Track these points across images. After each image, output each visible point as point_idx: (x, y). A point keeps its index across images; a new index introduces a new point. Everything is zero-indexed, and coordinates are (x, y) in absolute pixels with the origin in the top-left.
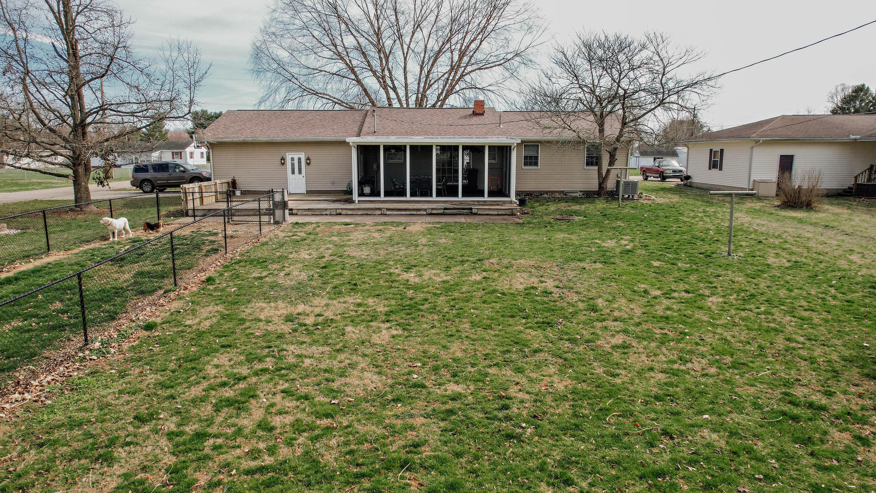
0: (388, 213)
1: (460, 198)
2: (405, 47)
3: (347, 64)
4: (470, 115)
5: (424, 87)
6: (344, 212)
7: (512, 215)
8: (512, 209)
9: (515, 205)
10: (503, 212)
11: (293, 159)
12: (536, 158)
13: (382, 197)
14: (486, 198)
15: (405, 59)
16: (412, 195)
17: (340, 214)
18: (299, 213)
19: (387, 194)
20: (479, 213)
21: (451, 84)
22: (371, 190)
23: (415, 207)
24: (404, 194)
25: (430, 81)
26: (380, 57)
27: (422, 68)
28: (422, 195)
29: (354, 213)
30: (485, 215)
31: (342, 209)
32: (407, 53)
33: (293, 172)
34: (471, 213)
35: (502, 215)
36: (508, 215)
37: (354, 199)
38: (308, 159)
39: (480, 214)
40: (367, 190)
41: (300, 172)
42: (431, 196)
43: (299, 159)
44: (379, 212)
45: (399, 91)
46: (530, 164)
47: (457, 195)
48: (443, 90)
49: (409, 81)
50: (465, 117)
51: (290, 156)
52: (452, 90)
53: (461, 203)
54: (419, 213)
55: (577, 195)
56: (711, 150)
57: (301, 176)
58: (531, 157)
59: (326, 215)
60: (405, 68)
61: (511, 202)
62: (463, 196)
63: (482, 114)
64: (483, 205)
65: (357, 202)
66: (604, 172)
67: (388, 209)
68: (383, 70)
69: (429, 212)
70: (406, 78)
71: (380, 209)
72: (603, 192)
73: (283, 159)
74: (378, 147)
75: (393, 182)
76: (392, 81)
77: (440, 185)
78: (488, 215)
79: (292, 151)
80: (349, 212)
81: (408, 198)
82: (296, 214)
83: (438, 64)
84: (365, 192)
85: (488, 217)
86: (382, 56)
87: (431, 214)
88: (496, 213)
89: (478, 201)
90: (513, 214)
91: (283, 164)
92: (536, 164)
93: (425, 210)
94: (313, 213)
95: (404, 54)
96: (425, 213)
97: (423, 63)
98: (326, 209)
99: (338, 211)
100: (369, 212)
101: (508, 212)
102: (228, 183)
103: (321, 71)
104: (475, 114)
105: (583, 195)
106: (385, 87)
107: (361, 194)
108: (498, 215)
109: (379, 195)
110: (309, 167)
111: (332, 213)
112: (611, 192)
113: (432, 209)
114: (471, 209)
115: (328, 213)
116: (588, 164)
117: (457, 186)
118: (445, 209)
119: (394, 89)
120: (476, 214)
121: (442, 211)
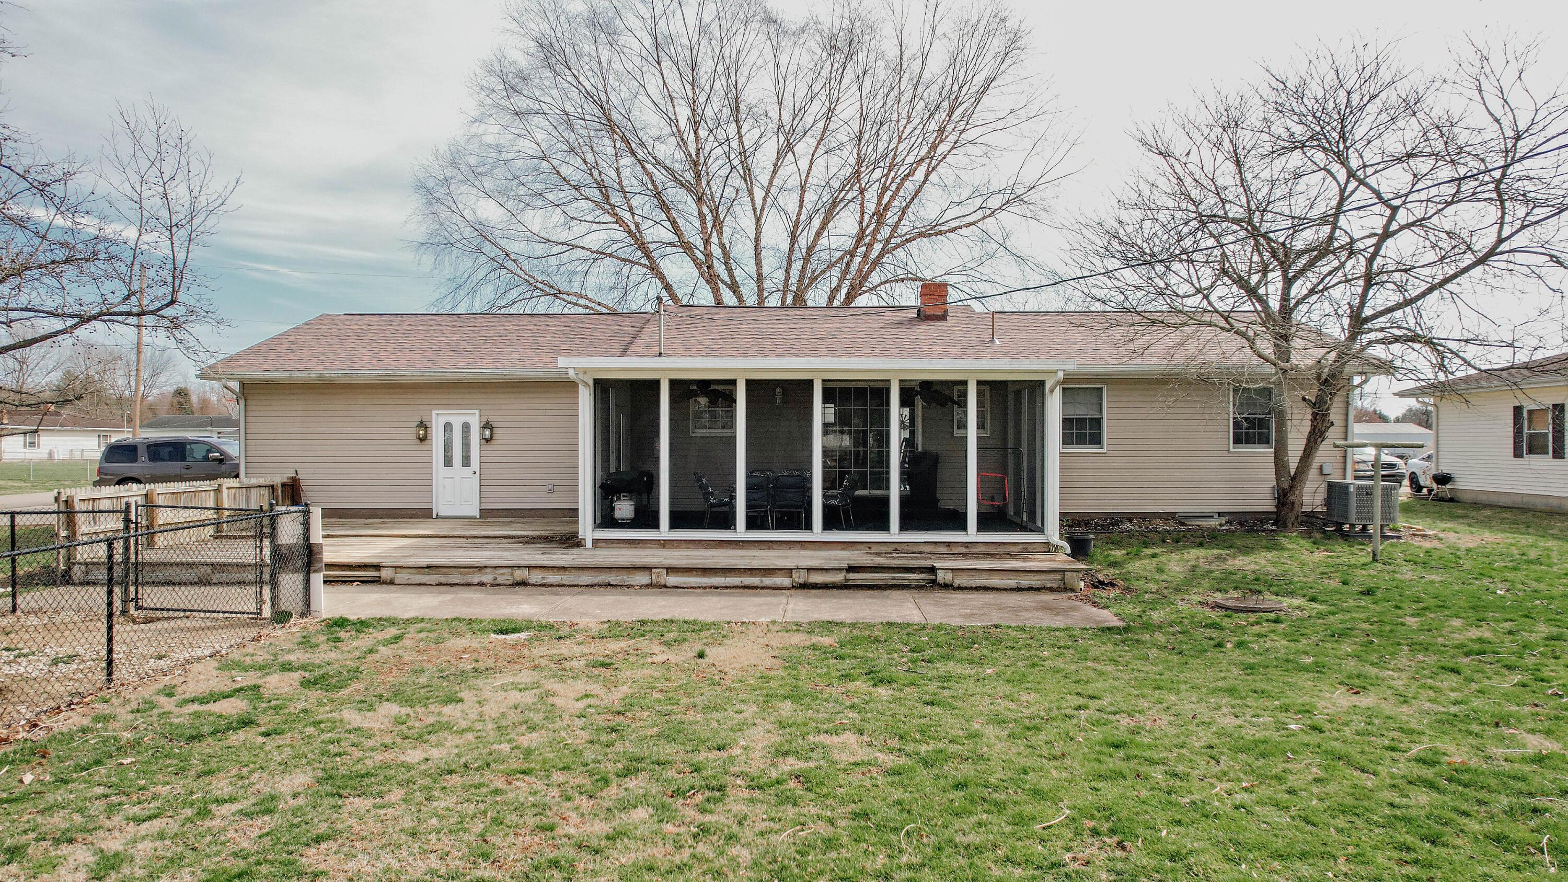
0: (673, 580)
1: (895, 534)
2: (759, 194)
3: (630, 232)
4: (910, 321)
5: (800, 281)
6: (535, 577)
7: (1065, 590)
8: (1063, 571)
9: (1062, 557)
10: (1035, 581)
11: (448, 427)
12: (1097, 422)
13: (664, 531)
14: (972, 534)
15: (758, 220)
16: (751, 524)
17: (523, 583)
18: (401, 577)
19: (677, 521)
20: (957, 582)
21: (860, 270)
22: (637, 511)
23: (756, 564)
24: (727, 522)
25: (813, 272)
26: (700, 213)
27: (793, 238)
28: (782, 525)
29: (567, 578)
30: (977, 588)
31: (529, 568)
32: (762, 210)
33: (448, 462)
34: (934, 582)
35: (1031, 589)
36: (1051, 590)
37: (581, 535)
38: (487, 425)
39: (960, 588)
40: (624, 508)
41: (466, 462)
42: (809, 527)
43: (466, 427)
44: (643, 579)
45: (744, 291)
46: (1081, 440)
47: (884, 525)
48: (841, 280)
49: (766, 270)
50: (900, 324)
51: (442, 421)
52: (861, 285)
53: (897, 548)
54: (768, 581)
55: (1214, 523)
56: (1518, 410)
57: (468, 471)
58: (1081, 422)
59: (482, 584)
60: (757, 239)
61: (1049, 548)
62: (904, 527)
63: (943, 317)
64: (965, 556)
65: (589, 544)
66: (1293, 463)
67: (671, 570)
68: (707, 242)
69: (800, 578)
70: (759, 264)
71: (647, 569)
72: (1292, 517)
73: (422, 425)
74: (656, 383)
75: (703, 488)
76: (729, 270)
77: (835, 497)
78: (985, 589)
79: (448, 406)
80: (553, 578)
81: (740, 531)
82: (392, 582)
83: (832, 232)
84: (618, 514)
85: (989, 597)
86: (706, 210)
87: (805, 586)
88: (1012, 582)
89: (948, 544)
90: (1065, 588)
91: (422, 439)
92: (1096, 439)
93: (789, 572)
94: (443, 579)
95: (754, 210)
96: (786, 582)
97: (796, 226)
98: (481, 568)
99: (519, 575)
100: (612, 578)
101: (1051, 581)
102: (272, 487)
103: (574, 247)
104: (922, 316)
105: (1229, 523)
106: (712, 280)
107: (607, 520)
108: (1019, 589)
109: (655, 525)
110: (489, 447)
111: (501, 580)
112: (1312, 515)
113: (809, 570)
114: (932, 570)
115: (487, 578)
116: (1238, 440)
117: (885, 501)
118: (851, 569)
119: (734, 287)
120: (947, 587)
121: (839, 578)
